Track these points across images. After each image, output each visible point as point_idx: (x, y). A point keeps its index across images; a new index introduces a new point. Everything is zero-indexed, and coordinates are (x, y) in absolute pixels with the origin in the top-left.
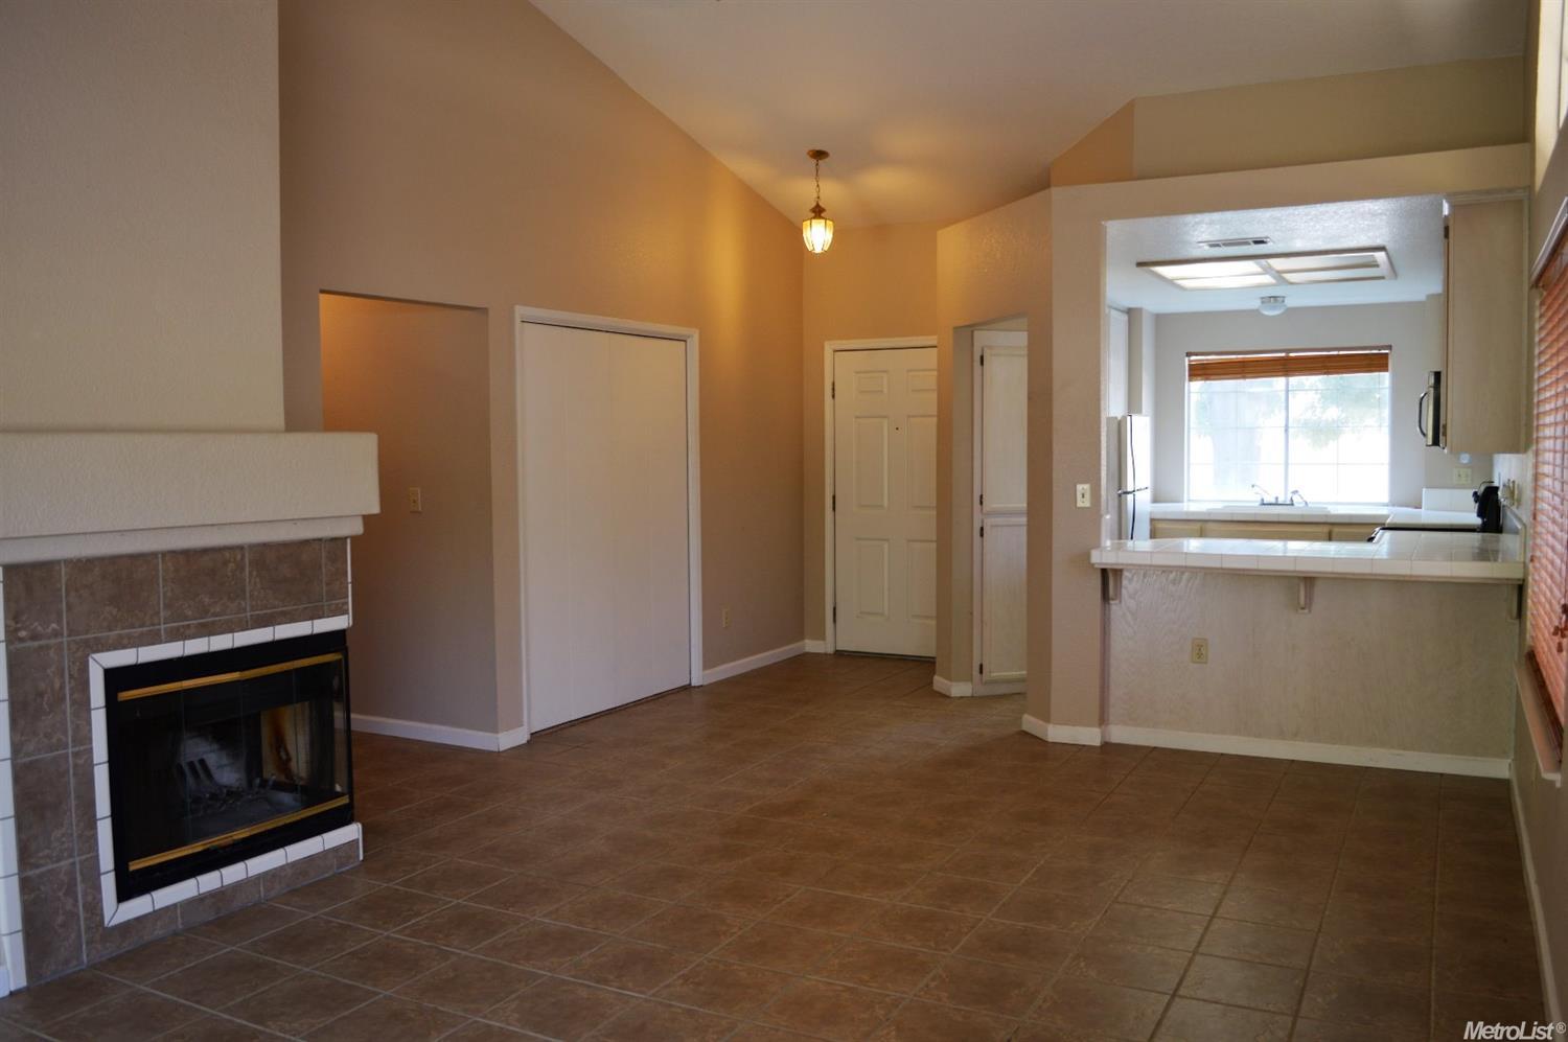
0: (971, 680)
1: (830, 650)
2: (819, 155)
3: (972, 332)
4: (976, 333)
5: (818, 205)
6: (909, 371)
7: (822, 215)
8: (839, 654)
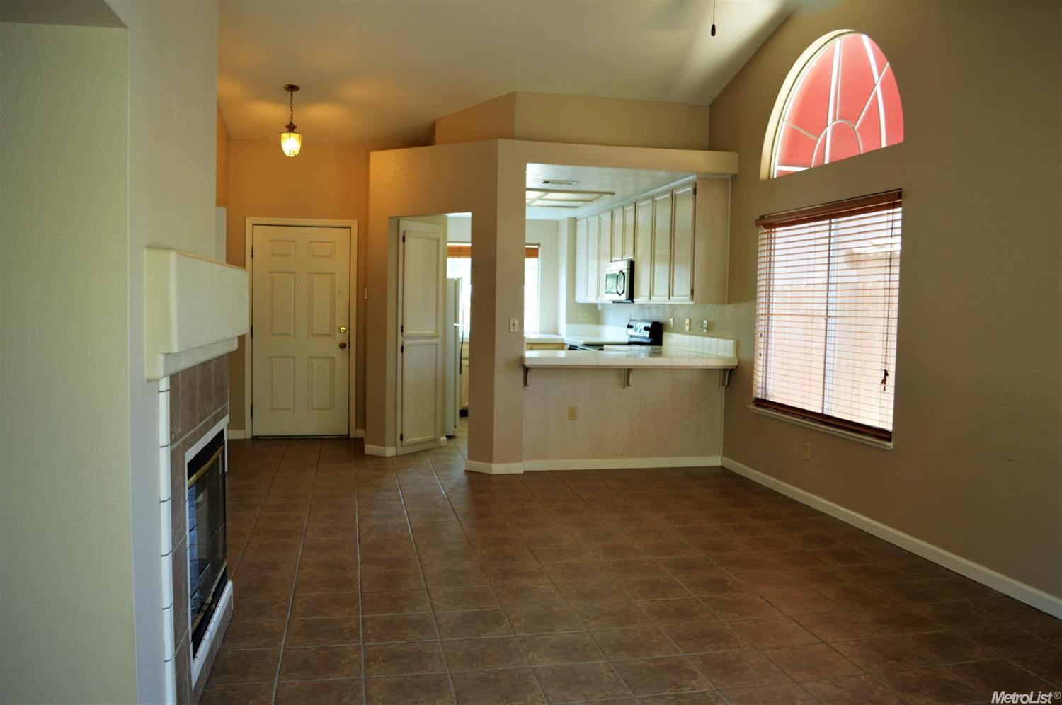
0: (396, 446)
1: (249, 436)
2: (292, 88)
3: (399, 221)
4: (401, 222)
5: (291, 124)
6: (311, 242)
7: (295, 130)
8: (255, 438)
